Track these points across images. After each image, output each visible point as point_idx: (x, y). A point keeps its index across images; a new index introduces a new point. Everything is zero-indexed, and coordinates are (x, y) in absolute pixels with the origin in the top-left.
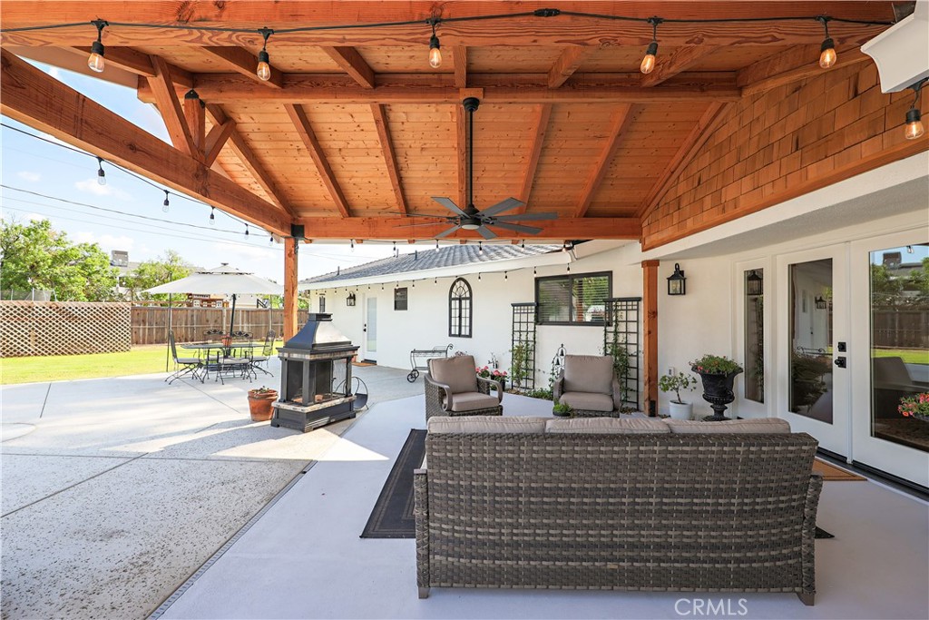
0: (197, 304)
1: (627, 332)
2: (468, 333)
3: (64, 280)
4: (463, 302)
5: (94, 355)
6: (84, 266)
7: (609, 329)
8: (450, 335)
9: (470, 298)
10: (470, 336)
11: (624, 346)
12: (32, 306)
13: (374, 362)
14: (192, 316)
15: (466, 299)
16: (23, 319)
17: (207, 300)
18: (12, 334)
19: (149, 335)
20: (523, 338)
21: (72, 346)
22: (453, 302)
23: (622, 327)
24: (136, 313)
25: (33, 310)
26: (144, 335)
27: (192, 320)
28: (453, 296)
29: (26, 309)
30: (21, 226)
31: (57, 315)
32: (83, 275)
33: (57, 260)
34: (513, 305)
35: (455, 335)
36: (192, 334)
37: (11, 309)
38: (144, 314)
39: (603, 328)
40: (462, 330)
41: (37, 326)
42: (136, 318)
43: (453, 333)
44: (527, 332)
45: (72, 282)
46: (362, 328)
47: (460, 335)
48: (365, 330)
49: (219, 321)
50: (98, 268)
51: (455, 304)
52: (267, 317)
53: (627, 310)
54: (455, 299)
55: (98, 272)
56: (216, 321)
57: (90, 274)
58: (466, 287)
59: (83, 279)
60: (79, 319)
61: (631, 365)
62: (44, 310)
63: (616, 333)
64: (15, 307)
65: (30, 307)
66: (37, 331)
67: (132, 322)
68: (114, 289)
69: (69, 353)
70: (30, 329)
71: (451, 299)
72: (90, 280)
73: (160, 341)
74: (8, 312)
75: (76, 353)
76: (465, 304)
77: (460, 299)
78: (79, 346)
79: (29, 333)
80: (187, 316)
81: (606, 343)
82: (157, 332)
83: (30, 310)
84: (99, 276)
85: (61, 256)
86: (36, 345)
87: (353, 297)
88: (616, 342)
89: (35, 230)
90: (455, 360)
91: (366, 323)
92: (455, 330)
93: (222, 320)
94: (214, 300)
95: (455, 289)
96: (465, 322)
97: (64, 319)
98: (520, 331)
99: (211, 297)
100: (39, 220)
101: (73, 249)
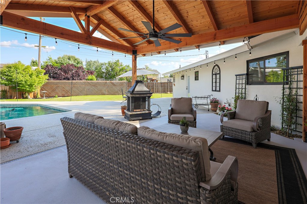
0: (149, 81)
1: (297, 88)
2: (219, 90)
4: (217, 75)
5: (119, 95)
7: (285, 86)
8: (213, 91)
9: (220, 74)
10: (220, 91)
11: (295, 97)
15: (218, 74)
17: (152, 80)
20: (240, 92)
22: (213, 76)
23: (294, 85)
25: (107, 83)
28: (213, 73)
30: (114, 62)
34: (236, 76)
35: (214, 91)
39: (282, 86)
40: (217, 88)
43: (213, 90)
44: (242, 89)
47: (216, 91)
48: (187, 89)
49: (153, 86)
51: (214, 76)
52: (167, 85)
53: (298, 74)
54: (214, 74)
58: (218, 69)
60: (116, 86)
61: (300, 109)
62: (109, 83)
63: (290, 88)
67: (128, 87)
71: (213, 74)
76: (218, 76)
77: (216, 74)
81: (283, 95)
87: (183, 76)
88: (290, 95)
89: (116, 63)
90: (182, 99)
91: (187, 86)
92: (214, 89)
94: (154, 80)
95: (214, 70)
96: (218, 84)
98: (239, 88)
100: (117, 60)
101: (124, 67)
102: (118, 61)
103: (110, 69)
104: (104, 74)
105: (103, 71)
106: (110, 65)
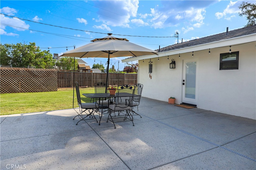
0: (81, 71)
3: (39, 63)
5: (43, 93)
6: (45, 58)
12: (19, 70)
13: (195, 106)
14: (80, 76)
16: (16, 76)
17: (84, 70)
18: (12, 83)
19: (65, 83)
21: (35, 88)
24: (60, 74)
25: (20, 72)
26: (63, 83)
27: (80, 77)
29: (17, 72)
30: (26, 45)
31: (29, 74)
32: (45, 62)
33: (37, 57)
36: (80, 83)
37: (11, 72)
38: (63, 75)
41: (21, 79)
42: (60, 76)
45: (41, 64)
46: (181, 82)
48: (184, 84)
49: (90, 78)
50: (49, 59)
55: (49, 60)
56: (89, 78)
57: (46, 61)
59: (44, 63)
60: (37, 76)
62: (24, 72)
64: (13, 70)
65: (18, 71)
66: (21, 81)
67: (58, 78)
68: (54, 67)
69: (34, 91)
70: (19, 80)
72: (47, 63)
73: (69, 86)
74: (10, 73)
75: (36, 91)
78: (37, 88)
79: (19, 82)
80: (78, 76)
82: (67, 82)
83: (18, 72)
84: (49, 62)
85: (38, 55)
86: (21, 88)
87: (174, 63)
89: (30, 46)
91: (184, 79)
93: (91, 78)
94: (87, 70)
97: (31, 76)
99: (86, 68)
100: (32, 42)
101: (42, 52)
102: (34, 44)
103: (20, 54)
104: (11, 60)
105: (9, 56)
106: (20, 48)
